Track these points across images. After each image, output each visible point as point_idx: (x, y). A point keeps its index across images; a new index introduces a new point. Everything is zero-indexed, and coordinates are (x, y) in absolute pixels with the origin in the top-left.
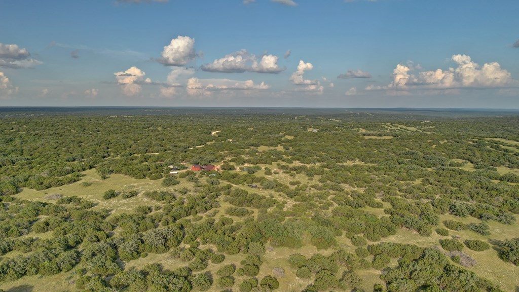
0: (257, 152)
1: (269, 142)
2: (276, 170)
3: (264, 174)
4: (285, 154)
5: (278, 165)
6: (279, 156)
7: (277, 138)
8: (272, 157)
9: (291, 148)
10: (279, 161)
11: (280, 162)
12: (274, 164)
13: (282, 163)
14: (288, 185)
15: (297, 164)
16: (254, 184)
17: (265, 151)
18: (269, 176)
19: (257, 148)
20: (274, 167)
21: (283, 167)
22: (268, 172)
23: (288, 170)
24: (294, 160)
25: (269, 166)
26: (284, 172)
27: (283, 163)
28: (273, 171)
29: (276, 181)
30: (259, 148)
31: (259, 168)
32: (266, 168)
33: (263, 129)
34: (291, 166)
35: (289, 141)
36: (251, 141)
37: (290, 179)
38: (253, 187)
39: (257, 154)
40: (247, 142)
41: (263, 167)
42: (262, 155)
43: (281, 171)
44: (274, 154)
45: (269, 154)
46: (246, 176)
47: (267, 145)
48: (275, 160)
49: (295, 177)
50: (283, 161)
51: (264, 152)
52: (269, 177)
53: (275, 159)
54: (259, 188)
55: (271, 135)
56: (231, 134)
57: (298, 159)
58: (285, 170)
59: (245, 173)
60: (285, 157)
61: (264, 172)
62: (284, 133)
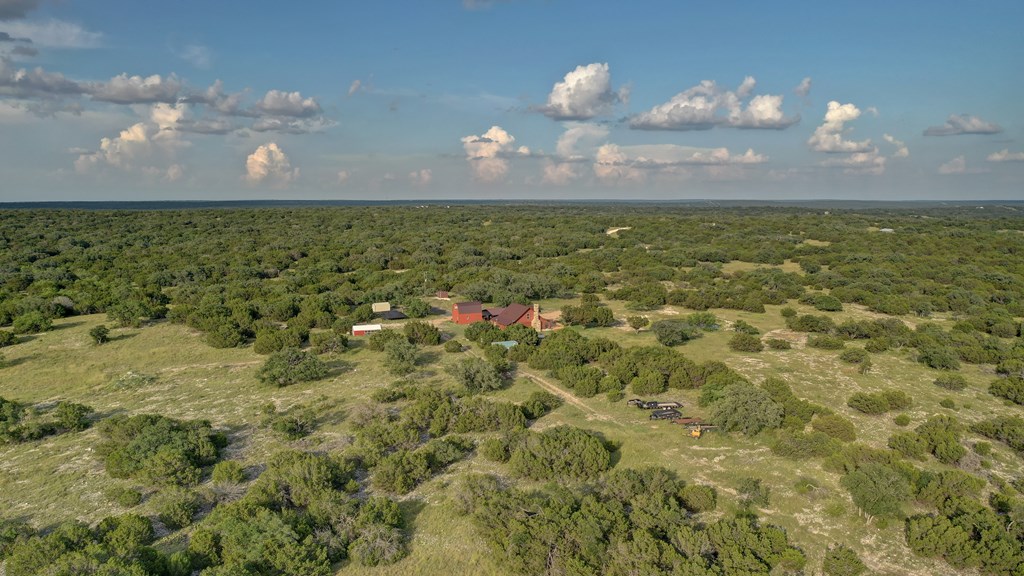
0: (717, 274)
1: (756, 252)
2: (779, 332)
3: (727, 349)
4: (810, 282)
5: (788, 314)
6: (787, 289)
7: (782, 243)
8: (765, 288)
9: (825, 269)
10: (790, 301)
11: (793, 304)
12: (773, 311)
13: (802, 308)
14: (844, 412)
15: (857, 313)
16: (668, 399)
17: (743, 273)
18: (749, 359)
19: (720, 267)
20: (770, 324)
21: (808, 325)
22: (746, 342)
23: (832, 336)
24: (843, 299)
25: (750, 319)
26: (816, 345)
27: (803, 311)
28: (765, 337)
29: (776, 389)
30: (724, 265)
31: (710, 325)
32: (739, 326)
33: (741, 225)
34: (837, 319)
35: (816, 250)
36: (706, 249)
37: (849, 382)
38: (658, 414)
39: (716, 280)
40: (691, 250)
41: (727, 319)
42: (732, 283)
43: (802, 339)
44: (772, 282)
45: (758, 281)
46: (642, 354)
47: (749, 260)
48: (773, 300)
49: (867, 366)
50: (804, 302)
51: (739, 275)
52: (745, 364)
53: (773, 297)
54: (689, 422)
55: (762, 237)
56: (655, 234)
57: (857, 300)
58: (815, 336)
59: (649, 341)
60: (809, 291)
61: (730, 337)
62: (802, 233)
